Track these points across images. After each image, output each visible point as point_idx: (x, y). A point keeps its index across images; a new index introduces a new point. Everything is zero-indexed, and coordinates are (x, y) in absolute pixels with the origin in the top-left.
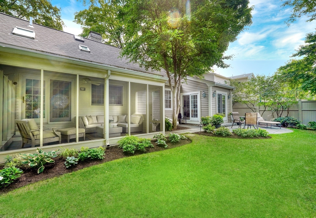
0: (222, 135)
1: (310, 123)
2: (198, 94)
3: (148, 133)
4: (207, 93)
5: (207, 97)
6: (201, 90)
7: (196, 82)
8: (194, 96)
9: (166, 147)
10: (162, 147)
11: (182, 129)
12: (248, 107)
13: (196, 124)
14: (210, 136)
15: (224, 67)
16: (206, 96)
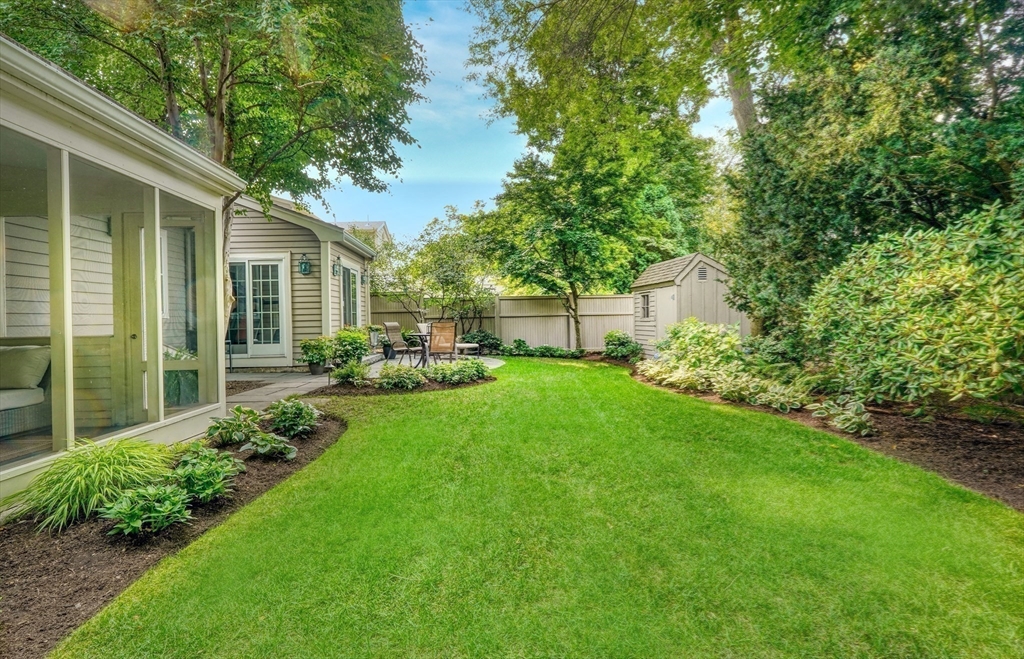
0: (403, 387)
1: (515, 341)
2: (281, 260)
3: (163, 421)
4: (316, 262)
5: (317, 275)
6: (294, 251)
7: (274, 221)
8: (265, 267)
9: (292, 456)
10: (275, 460)
11: (245, 389)
12: (405, 310)
13: (275, 368)
14: (371, 395)
15: (372, 189)
16: (309, 269)
